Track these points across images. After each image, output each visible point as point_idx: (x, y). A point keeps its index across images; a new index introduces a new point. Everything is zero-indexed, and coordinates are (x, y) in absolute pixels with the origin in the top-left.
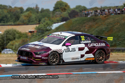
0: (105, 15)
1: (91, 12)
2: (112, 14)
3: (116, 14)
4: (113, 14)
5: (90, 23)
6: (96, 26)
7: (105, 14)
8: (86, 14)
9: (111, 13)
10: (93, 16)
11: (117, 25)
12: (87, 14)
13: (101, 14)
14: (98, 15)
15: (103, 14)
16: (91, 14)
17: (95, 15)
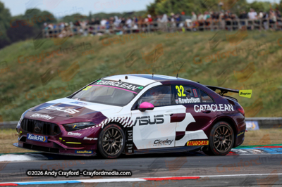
0: (100, 34)
1: (65, 27)
2: (118, 31)
3: (128, 32)
4: (121, 33)
5: (64, 56)
6: (78, 61)
7: (102, 32)
8: (51, 32)
9: (115, 29)
10: (70, 36)
11: (132, 60)
12: (56, 32)
13: (91, 33)
14: (82, 34)
15: (95, 31)
16: (66, 30)
17: (76, 35)
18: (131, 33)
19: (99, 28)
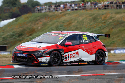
0: (60, 11)
2: (68, 10)
3: (73, 10)
4: (70, 10)
5: (44, 20)
6: (50, 23)
7: (61, 10)
8: (39, 10)
9: (67, 8)
10: (47, 12)
11: (75, 22)
12: (41, 10)
14: (52, 11)
16: (45, 9)
17: (50, 11)
19: (60, 8)
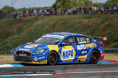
0: (34, 16)
1: (20, 13)
2: (41, 15)
5: (19, 25)
6: (25, 27)
8: (14, 15)
9: (39, 14)
10: (22, 17)
11: (47, 26)
12: (16, 15)
13: (30, 16)
14: (27, 16)
15: (32, 15)
16: (20, 14)
17: (24, 16)
18: (46, 16)
19: (33, 14)
